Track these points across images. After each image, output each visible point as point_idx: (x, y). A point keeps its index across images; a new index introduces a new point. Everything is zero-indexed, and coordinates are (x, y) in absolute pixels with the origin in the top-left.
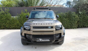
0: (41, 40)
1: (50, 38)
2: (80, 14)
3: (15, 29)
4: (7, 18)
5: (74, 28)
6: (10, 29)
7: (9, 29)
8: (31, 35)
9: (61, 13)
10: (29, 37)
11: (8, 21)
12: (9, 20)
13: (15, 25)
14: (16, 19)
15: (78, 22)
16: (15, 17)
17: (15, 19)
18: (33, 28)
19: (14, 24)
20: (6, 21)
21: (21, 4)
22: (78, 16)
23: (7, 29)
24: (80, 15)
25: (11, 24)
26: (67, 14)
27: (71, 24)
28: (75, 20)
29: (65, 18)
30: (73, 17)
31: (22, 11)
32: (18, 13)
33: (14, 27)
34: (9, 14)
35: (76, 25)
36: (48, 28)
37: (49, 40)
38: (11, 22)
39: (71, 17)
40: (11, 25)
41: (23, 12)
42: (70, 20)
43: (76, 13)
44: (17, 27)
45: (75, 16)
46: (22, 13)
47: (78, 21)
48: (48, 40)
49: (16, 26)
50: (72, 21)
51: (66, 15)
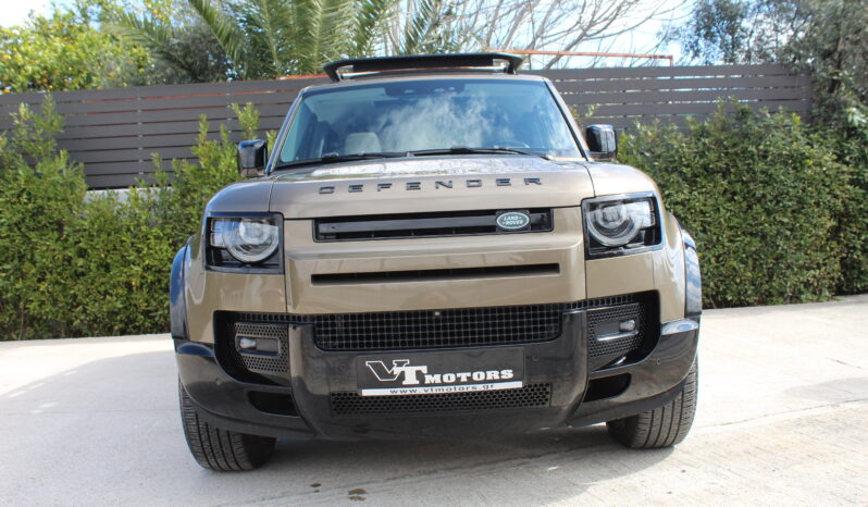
0: (411, 376)
1: (520, 351)
2: (852, 131)
3: (123, 332)
4: (40, 210)
5: (795, 298)
6: (77, 334)
7: (56, 337)
8: (296, 320)
9: (635, 132)
10: (274, 353)
11: (47, 247)
12: (60, 226)
13: (129, 286)
14: (134, 216)
15: (843, 218)
16: (123, 195)
17: (125, 220)
18: (319, 237)
19: (118, 275)
20: (27, 240)
21: (186, 48)
22: (840, 158)
23: (37, 336)
24: (853, 145)
25: (78, 275)
26: (704, 133)
27: (756, 244)
28: (801, 201)
29: (692, 182)
30: (779, 172)
31: (203, 128)
32: (154, 155)
33: (113, 314)
34: (61, 163)
35: (819, 257)
36: (491, 230)
37: (508, 374)
38: (82, 253)
39: (760, 166)
40: (78, 289)
41: (213, 133)
42: (751, 200)
43: (810, 119)
44: (146, 313)
45: (797, 161)
46: (200, 150)
47: (835, 215)
48: (504, 380)
49: (140, 298)
50: (769, 212)
51: (702, 155)
